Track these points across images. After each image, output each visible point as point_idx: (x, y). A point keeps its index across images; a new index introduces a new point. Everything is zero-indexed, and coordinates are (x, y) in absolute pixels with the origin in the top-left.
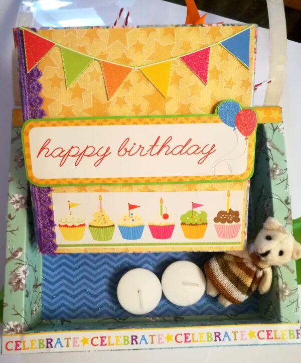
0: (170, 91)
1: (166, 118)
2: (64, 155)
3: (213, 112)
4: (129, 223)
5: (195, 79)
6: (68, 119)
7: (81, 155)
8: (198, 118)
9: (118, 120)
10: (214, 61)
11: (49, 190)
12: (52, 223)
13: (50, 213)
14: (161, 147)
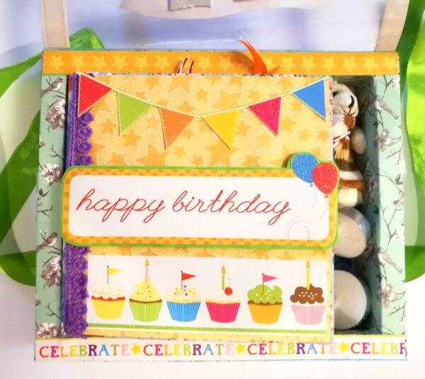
0: (236, 141)
1: (230, 171)
2: (109, 209)
3: (285, 164)
4: (181, 299)
5: (264, 129)
6: (118, 168)
7: (129, 209)
8: (268, 172)
9: (175, 171)
10: (285, 111)
11: (86, 250)
12: (84, 294)
13: (83, 280)
14: (224, 202)
